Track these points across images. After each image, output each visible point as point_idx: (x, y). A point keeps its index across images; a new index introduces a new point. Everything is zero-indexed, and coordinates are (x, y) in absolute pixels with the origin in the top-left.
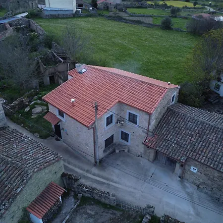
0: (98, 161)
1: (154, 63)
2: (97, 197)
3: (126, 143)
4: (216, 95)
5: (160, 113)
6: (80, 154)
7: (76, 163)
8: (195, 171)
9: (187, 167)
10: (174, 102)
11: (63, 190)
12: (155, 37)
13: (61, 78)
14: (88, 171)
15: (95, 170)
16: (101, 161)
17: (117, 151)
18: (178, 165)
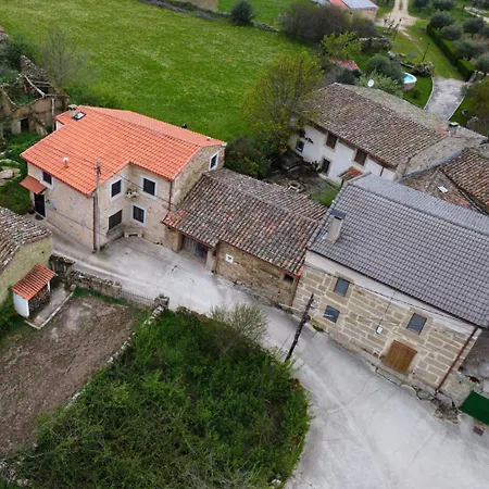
0: (99, 247)
1: (202, 100)
2: (96, 288)
3: (140, 223)
4: (297, 159)
5: (188, 181)
6: (72, 238)
7: (68, 249)
8: (231, 261)
9: (221, 256)
10: (214, 167)
11: (53, 274)
12: (214, 42)
13: (41, 124)
14: (83, 260)
15: (94, 259)
16: (102, 248)
17: (126, 236)
18: (209, 254)
